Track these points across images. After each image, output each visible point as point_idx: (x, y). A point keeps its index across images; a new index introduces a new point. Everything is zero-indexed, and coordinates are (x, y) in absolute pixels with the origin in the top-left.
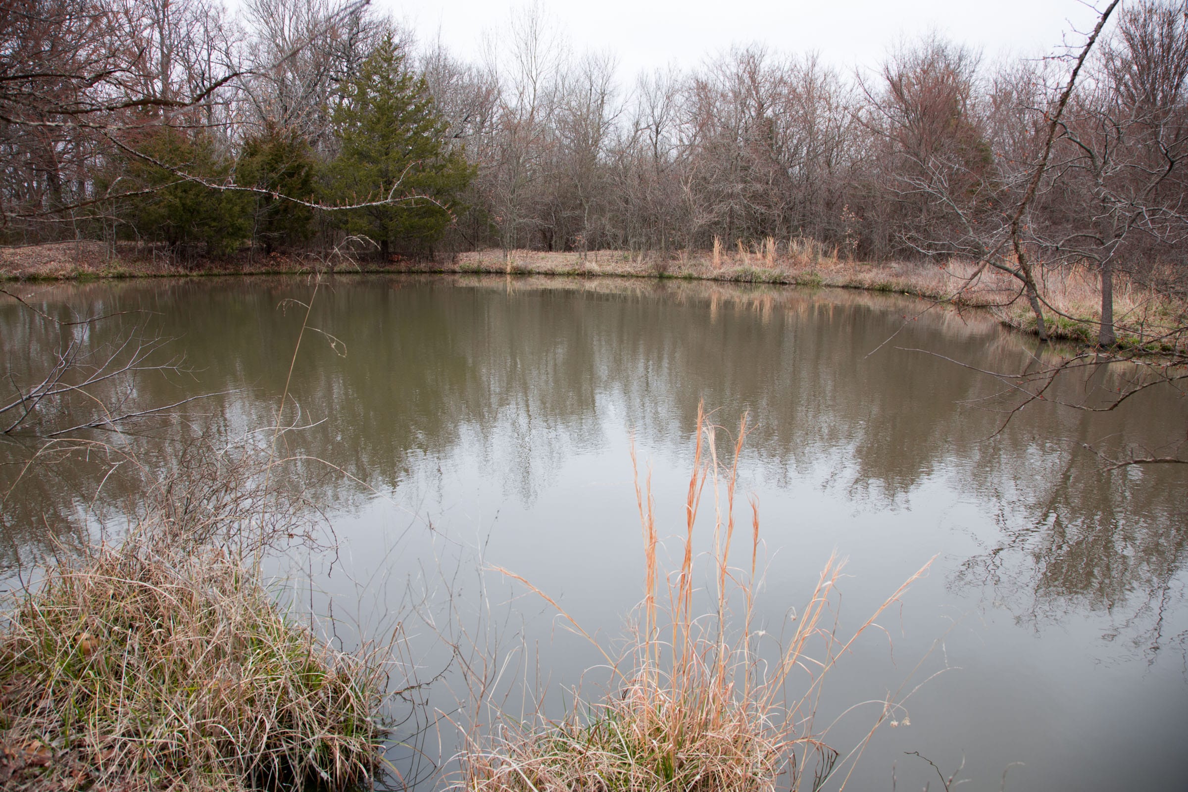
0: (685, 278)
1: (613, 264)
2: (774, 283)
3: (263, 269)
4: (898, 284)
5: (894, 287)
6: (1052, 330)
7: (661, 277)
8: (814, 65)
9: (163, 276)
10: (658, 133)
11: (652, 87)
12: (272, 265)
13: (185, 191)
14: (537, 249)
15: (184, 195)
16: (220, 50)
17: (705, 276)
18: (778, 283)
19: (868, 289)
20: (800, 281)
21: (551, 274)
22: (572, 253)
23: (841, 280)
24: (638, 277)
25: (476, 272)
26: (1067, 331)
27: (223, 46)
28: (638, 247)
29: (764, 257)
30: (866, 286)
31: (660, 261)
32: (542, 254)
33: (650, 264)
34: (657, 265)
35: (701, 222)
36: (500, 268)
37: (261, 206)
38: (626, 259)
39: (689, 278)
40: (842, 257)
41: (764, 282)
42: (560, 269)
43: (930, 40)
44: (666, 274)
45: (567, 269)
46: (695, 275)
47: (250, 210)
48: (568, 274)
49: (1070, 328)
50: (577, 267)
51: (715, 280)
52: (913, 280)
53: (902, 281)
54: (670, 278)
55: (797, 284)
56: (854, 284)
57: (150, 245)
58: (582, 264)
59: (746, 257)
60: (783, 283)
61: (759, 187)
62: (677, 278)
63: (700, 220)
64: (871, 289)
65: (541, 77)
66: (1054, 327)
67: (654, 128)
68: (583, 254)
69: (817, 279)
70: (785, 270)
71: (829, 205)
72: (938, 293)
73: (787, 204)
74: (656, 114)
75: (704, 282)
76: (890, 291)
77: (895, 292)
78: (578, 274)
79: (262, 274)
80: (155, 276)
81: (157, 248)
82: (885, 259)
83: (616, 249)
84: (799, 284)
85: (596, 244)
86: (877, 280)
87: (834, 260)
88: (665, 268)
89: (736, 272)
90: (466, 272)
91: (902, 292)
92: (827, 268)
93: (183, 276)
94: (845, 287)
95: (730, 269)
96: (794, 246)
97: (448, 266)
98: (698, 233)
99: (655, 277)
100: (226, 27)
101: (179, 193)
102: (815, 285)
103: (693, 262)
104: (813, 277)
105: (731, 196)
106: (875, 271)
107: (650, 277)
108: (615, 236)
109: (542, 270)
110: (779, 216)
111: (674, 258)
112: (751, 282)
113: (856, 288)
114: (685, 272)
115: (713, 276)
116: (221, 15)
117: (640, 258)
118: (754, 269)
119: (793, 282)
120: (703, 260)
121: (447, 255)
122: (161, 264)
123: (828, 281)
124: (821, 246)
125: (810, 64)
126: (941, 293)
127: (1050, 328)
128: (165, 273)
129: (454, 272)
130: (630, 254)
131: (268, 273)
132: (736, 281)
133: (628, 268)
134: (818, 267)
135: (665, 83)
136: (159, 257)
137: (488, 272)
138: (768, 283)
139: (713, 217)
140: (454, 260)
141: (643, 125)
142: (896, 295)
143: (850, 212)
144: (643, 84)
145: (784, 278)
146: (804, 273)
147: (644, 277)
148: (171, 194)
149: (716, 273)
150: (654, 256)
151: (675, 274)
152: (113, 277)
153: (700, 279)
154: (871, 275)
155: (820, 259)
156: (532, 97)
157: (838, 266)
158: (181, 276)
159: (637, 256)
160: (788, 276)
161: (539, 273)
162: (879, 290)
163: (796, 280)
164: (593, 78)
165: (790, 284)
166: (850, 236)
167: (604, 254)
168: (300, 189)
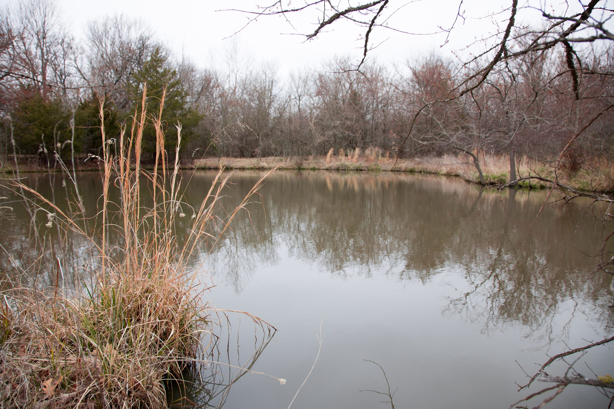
0: (311, 169)
1: (275, 163)
2: (357, 170)
3: (89, 168)
4: (418, 168)
5: (417, 170)
6: (488, 181)
7: (299, 169)
8: (374, 63)
9: (33, 172)
10: (300, 100)
11: (297, 77)
12: (95, 166)
13: (46, 127)
14: (236, 157)
15: (45, 129)
16: (71, 59)
17: (321, 168)
18: (359, 170)
19: (404, 171)
20: (370, 169)
21: (242, 169)
22: (254, 159)
23: (390, 168)
24: (287, 169)
25: (203, 169)
26: (495, 181)
27: (72, 57)
28: (287, 155)
29: (352, 158)
30: (403, 170)
31: (299, 161)
32: (238, 159)
33: (293, 163)
34: (297, 163)
35: (319, 141)
36: (216, 167)
37: (88, 135)
38: (281, 161)
39: (314, 169)
40: (391, 156)
41: (352, 170)
42: (247, 166)
43: (432, 53)
44: (302, 167)
45: (250, 166)
46: (317, 167)
47: (81, 137)
48: (251, 169)
49: (497, 179)
50: (256, 165)
51: (327, 169)
52: (425, 166)
53: (420, 167)
54: (304, 169)
55: (368, 170)
56: (397, 169)
57: (27, 156)
58: (259, 163)
59: (343, 158)
60: (362, 170)
61: (348, 123)
62: (307, 169)
63: (319, 139)
64: (405, 171)
65: (239, 72)
66: (489, 179)
67: (298, 98)
68: (259, 159)
69: (378, 167)
70: (363, 164)
71: (384, 131)
72: (437, 171)
73: (362, 131)
74: (299, 91)
75: (321, 171)
76: (415, 172)
77: (417, 172)
78: (256, 169)
79: (89, 170)
80: (29, 172)
81: (31, 158)
82: (411, 156)
83: (276, 156)
84: (369, 170)
85: (266, 154)
86: (408, 166)
87: (387, 158)
88: (301, 164)
89: (337, 165)
90: (199, 169)
91: (420, 172)
92: (384, 162)
93: (45, 172)
94: (392, 171)
95: (335, 163)
96: (367, 152)
97: (190, 166)
98: (318, 146)
99: (296, 169)
100: (74, 47)
101: (42, 128)
102: (377, 170)
103: (316, 161)
104: (376, 167)
105: (334, 127)
106: (407, 162)
107: (293, 169)
108: (276, 150)
109: (237, 167)
110: (359, 137)
111: (306, 160)
112: (345, 170)
113: (398, 171)
114: (312, 166)
115: (326, 168)
116: (72, 41)
117: (288, 160)
118: (346, 163)
119: (366, 169)
120: (321, 160)
121: (188, 160)
122: (33, 165)
123: (384, 168)
124: (381, 151)
125: (372, 62)
126: (439, 171)
127: (487, 179)
128: (34, 170)
129: (192, 169)
130: (284, 159)
131: (92, 170)
132: (337, 170)
133: (283, 165)
134: (379, 162)
135: (303, 76)
136: (31, 162)
137: (210, 169)
138: (354, 170)
139: (326, 138)
140: (192, 163)
141: (293, 97)
142: (418, 174)
143: (394, 133)
144: (292, 77)
145: (362, 167)
146: (372, 165)
147: (290, 169)
148: (38, 128)
149: (327, 166)
150: (295, 159)
151: (306, 167)
152: (6, 173)
153: (319, 169)
154: (405, 164)
155: (380, 158)
156: (234, 82)
157: (389, 161)
158: (44, 172)
159: (287, 159)
160: (364, 166)
161: (236, 169)
162: (409, 172)
163: (368, 168)
164: (267, 74)
165: (365, 170)
166: (394, 145)
167: (271, 159)
168: (109, 126)
